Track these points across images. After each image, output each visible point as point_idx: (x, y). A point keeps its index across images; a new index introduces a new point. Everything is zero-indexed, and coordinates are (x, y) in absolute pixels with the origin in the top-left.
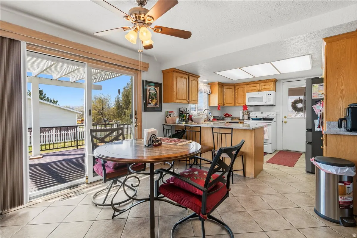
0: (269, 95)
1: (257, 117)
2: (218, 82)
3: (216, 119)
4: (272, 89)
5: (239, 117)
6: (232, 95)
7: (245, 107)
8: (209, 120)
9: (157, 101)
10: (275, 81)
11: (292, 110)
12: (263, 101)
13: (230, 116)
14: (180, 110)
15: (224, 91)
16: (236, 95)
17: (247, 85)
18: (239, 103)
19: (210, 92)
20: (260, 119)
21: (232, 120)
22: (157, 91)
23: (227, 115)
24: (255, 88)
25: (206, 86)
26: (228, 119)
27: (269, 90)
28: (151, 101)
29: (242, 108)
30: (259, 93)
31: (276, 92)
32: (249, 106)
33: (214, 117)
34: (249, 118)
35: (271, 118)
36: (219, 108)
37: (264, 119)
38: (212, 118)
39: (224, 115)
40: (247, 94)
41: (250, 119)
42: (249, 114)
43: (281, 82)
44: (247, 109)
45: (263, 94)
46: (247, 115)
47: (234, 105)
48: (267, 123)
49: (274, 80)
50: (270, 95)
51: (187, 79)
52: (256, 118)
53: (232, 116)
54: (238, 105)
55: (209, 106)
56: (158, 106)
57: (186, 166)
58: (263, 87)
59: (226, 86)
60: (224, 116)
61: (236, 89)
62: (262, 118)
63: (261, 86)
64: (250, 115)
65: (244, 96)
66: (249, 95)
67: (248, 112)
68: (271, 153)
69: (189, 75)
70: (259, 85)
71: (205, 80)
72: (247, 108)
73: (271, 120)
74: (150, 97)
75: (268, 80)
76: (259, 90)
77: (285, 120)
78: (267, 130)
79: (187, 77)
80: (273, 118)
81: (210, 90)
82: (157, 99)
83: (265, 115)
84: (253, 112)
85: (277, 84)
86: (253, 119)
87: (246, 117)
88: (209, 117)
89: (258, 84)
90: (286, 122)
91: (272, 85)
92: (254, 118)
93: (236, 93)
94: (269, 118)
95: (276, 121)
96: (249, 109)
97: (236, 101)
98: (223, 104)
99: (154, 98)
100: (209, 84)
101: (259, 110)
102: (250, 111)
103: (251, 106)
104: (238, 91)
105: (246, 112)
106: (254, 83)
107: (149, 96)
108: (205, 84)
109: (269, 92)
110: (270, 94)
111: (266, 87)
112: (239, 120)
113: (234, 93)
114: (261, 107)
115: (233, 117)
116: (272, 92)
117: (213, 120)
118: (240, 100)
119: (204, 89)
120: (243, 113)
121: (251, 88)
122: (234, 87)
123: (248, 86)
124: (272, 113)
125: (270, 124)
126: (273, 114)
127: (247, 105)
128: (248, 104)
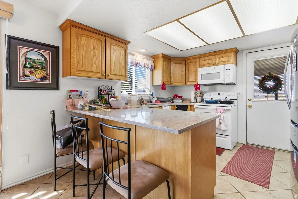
0: (227, 70)
1: (212, 99)
2: (163, 54)
3: (160, 101)
4: (231, 62)
5: (191, 99)
6: (182, 71)
7: (197, 87)
8: (151, 102)
9: (47, 74)
10: (236, 52)
11: (259, 90)
12: (219, 79)
13: (180, 97)
14: (98, 89)
15: (172, 66)
16: (187, 72)
17: (199, 58)
18: (190, 82)
19: (153, 66)
20: (216, 102)
21: (182, 102)
22: (48, 58)
23: (176, 96)
24: (209, 62)
25: (147, 59)
26: (177, 101)
27: (228, 63)
28: (31, 72)
29: (193, 88)
30: (214, 68)
31: (237, 66)
32: (202, 85)
33: (158, 99)
34: (203, 100)
35: (231, 100)
36: (163, 87)
37: (222, 103)
38: (155, 100)
39: (173, 96)
40: (200, 69)
41: (204, 102)
42: (203, 95)
43: (244, 53)
44: (200, 89)
45: (220, 69)
46: (200, 96)
47: (184, 84)
48: (225, 108)
49: (235, 49)
50: (230, 69)
51: (101, 41)
52: (210, 100)
53: (182, 97)
54: (189, 83)
55: (152, 85)
56: (49, 81)
57: (74, 188)
58: (220, 60)
59: (174, 60)
60: (173, 98)
61: (187, 64)
62: (218, 100)
63: (217, 59)
64: (205, 97)
65: (196, 72)
66: (202, 71)
67: (201, 92)
68: (231, 150)
69: (105, 36)
70: (215, 58)
71: (143, 51)
72: (200, 87)
73: (230, 103)
74: (28, 66)
75: (226, 51)
76: (215, 65)
77: (249, 103)
78: (225, 117)
79: (103, 38)
80: (232, 100)
81: (153, 65)
82: (46, 70)
83: (223, 97)
84: (207, 93)
85: (239, 56)
86: (208, 102)
87: (199, 99)
88: (151, 99)
89: (214, 56)
90: (250, 107)
91: (231, 57)
92: (208, 100)
93: (187, 69)
94: (228, 100)
95: (237, 105)
96: (202, 89)
97: (186, 79)
98: (169, 82)
99: (38, 68)
100: (152, 57)
101: (215, 90)
102: (204, 92)
103: (205, 85)
104: (188, 66)
105: (199, 92)
106: (208, 55)
107: (25, 64)
108: (144, 57)
109: (228, 66)
110: (228, 68)
111: (223, 59)
112: (191, 102)
113: (184, 69)
114: (218, 87)
115: (184, 99)
116: (232, 66)
117: (156, 102)
118: (191, 78)
119: (143, 64)
120: (195, 93)
121: (205, 62)
122: (184, 61)
123: (201, 59)
124: (232, 94)
125: (229, 110)
126: (233, 96)
127: (199, 84)
128: (200, 82)
